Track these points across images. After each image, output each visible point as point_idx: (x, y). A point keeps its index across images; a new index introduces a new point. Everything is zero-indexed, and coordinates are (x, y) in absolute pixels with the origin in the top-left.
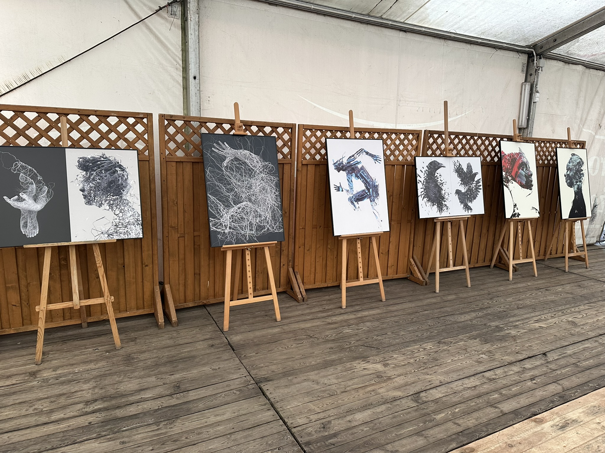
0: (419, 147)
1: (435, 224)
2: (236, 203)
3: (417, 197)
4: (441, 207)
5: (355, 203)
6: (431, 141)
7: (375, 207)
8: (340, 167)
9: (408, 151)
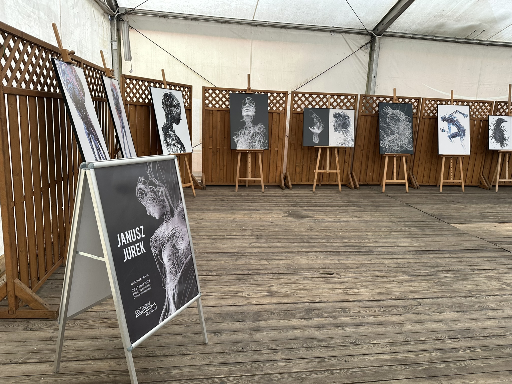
0: (491, 110)
1: (498, 154)
2: (392, 135)
3: (488, 138)
4: (502, 144)
5: (452, 139)
6: (499, 107)
7: (462, 142)
8: (444, 120)
9: (484, 112)
